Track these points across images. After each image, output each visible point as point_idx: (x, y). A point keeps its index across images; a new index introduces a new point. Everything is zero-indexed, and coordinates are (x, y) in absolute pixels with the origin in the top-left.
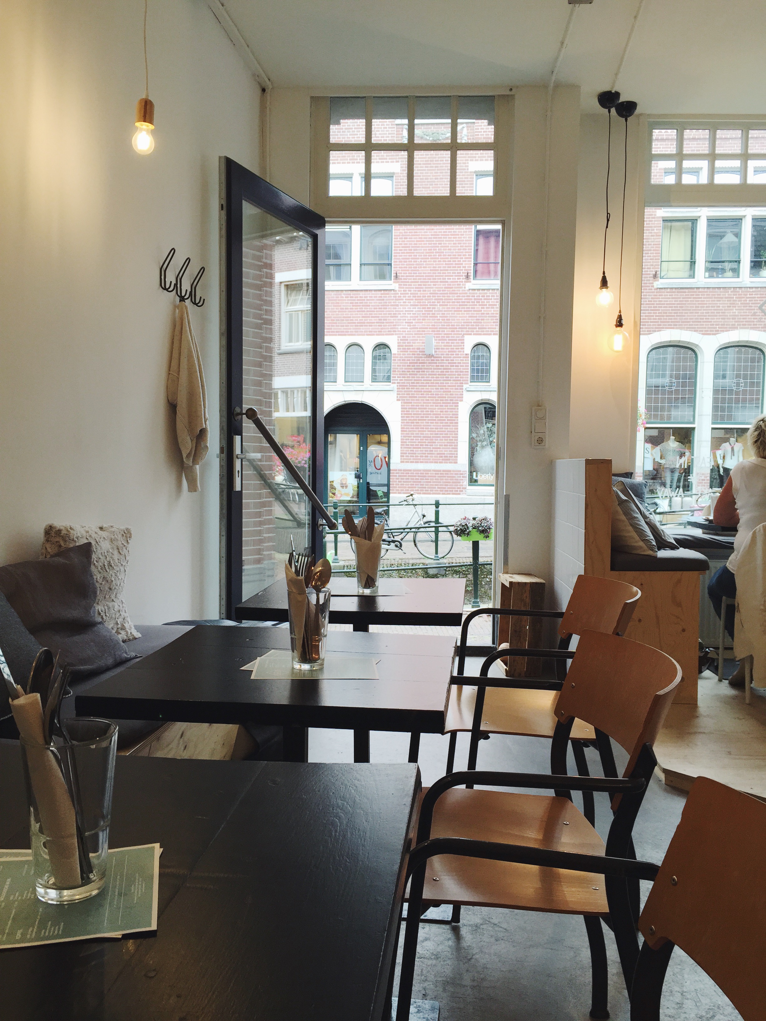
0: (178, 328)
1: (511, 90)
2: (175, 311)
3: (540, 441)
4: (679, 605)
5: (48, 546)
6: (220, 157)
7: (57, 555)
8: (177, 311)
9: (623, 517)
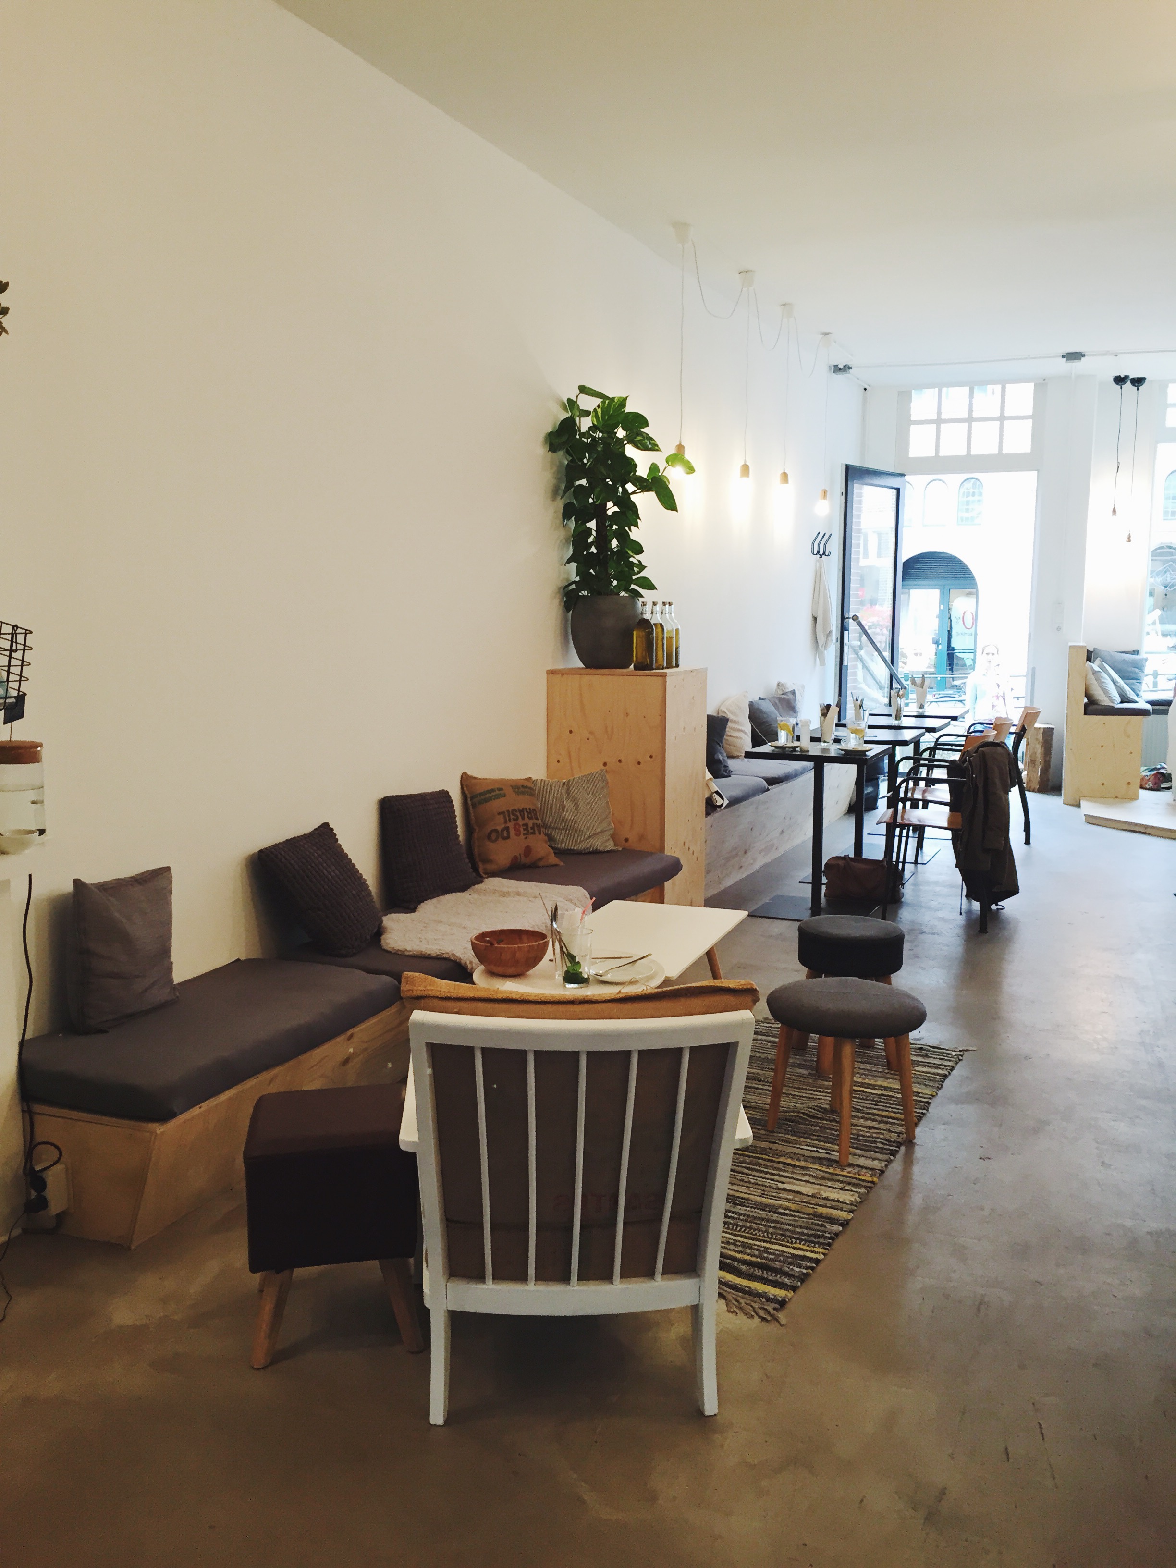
0: (818, 574)
1: (1044, 380)
2: (816, 563)
3: (1059, 629)
4: (1129, 737)
5: (778, 690)
6: (842, 464)
7: (782, 694)
8: (818, 564)
9: (1095, 682)
